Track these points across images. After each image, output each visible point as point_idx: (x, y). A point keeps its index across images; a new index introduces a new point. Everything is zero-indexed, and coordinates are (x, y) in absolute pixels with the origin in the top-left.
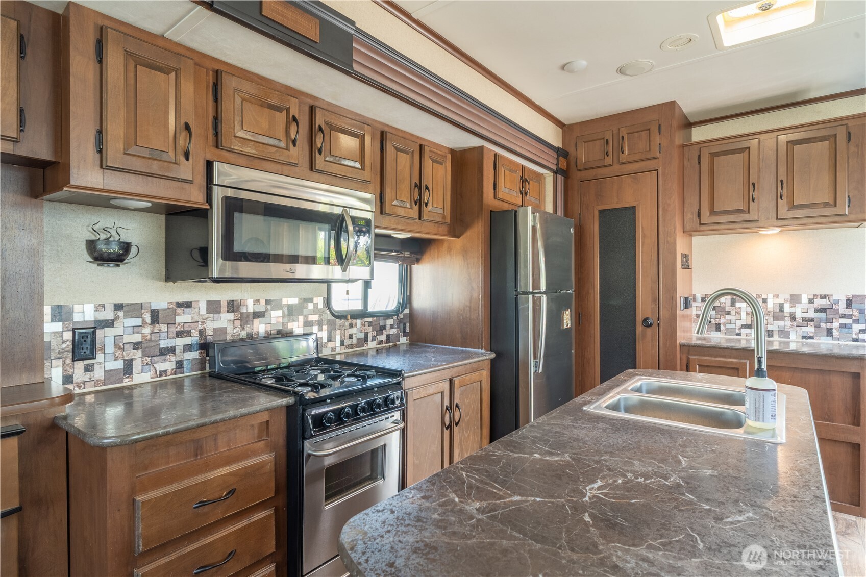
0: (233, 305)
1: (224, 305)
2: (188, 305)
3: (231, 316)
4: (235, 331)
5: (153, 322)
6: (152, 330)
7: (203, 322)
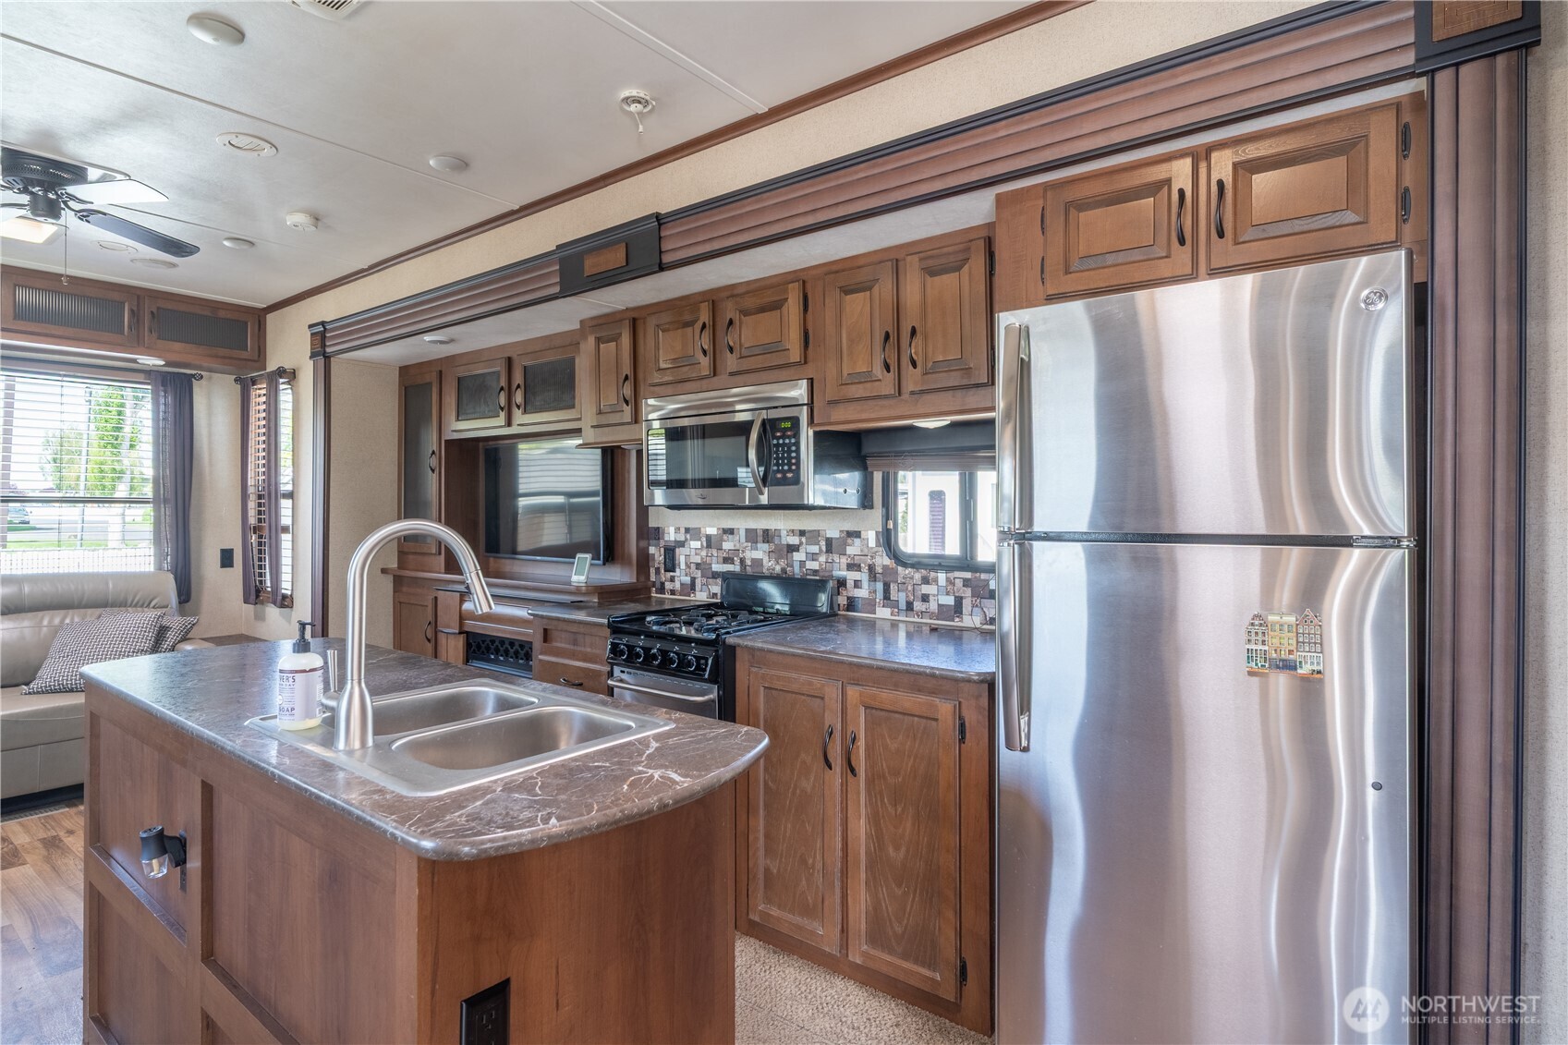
0: (768, 534)
1: (760, 533)
2: (731, 531)
3: (766, 547)
4: (770, 564)
5: (707, 547)
6: (707, 554)
7: (743, 551)
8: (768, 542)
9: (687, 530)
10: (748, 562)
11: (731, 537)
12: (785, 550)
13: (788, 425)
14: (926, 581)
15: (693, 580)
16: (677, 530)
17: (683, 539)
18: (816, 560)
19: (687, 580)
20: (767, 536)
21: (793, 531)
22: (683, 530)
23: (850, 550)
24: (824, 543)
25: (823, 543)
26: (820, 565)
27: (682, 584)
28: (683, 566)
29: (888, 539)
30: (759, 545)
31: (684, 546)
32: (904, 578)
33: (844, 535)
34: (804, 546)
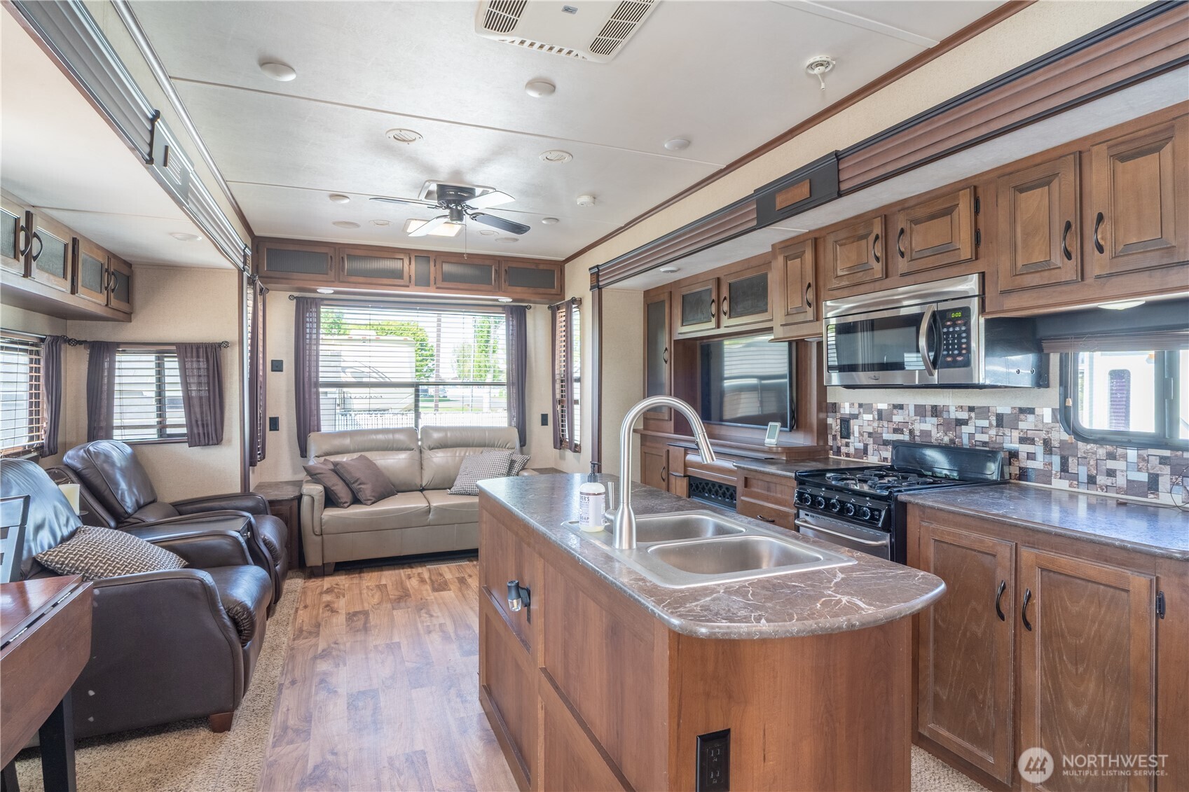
1: (929, 408)
2: (901, 407)
3: (934, 420)
4: (938, 435)
5: (878, 419)
6: (878, 425)
7: (912, 423)
8: (936, 416)
9: (860, 406)
10: (917, 433)
11: (900, 411)
12: (954, 423)
13: (959, 314)
14: (1111, 456)
15: (866, 446)
16: (852, 405)
17: (856, 412)
18: (985, 433)
19: (861, 446)
20: (936, 411)
21: (962, 407)
22: (856, 405)
23: (1022, 425)
24: (994, 418)
25: (994, 420)
26: (990, 437)
27: (856, 449)
28: (857, 434)
29: (1065, 416)
30: (927, 419)
31: (857, 418)
32: (1084, 453)
33: (1016, 411)
34: (973, 420)
